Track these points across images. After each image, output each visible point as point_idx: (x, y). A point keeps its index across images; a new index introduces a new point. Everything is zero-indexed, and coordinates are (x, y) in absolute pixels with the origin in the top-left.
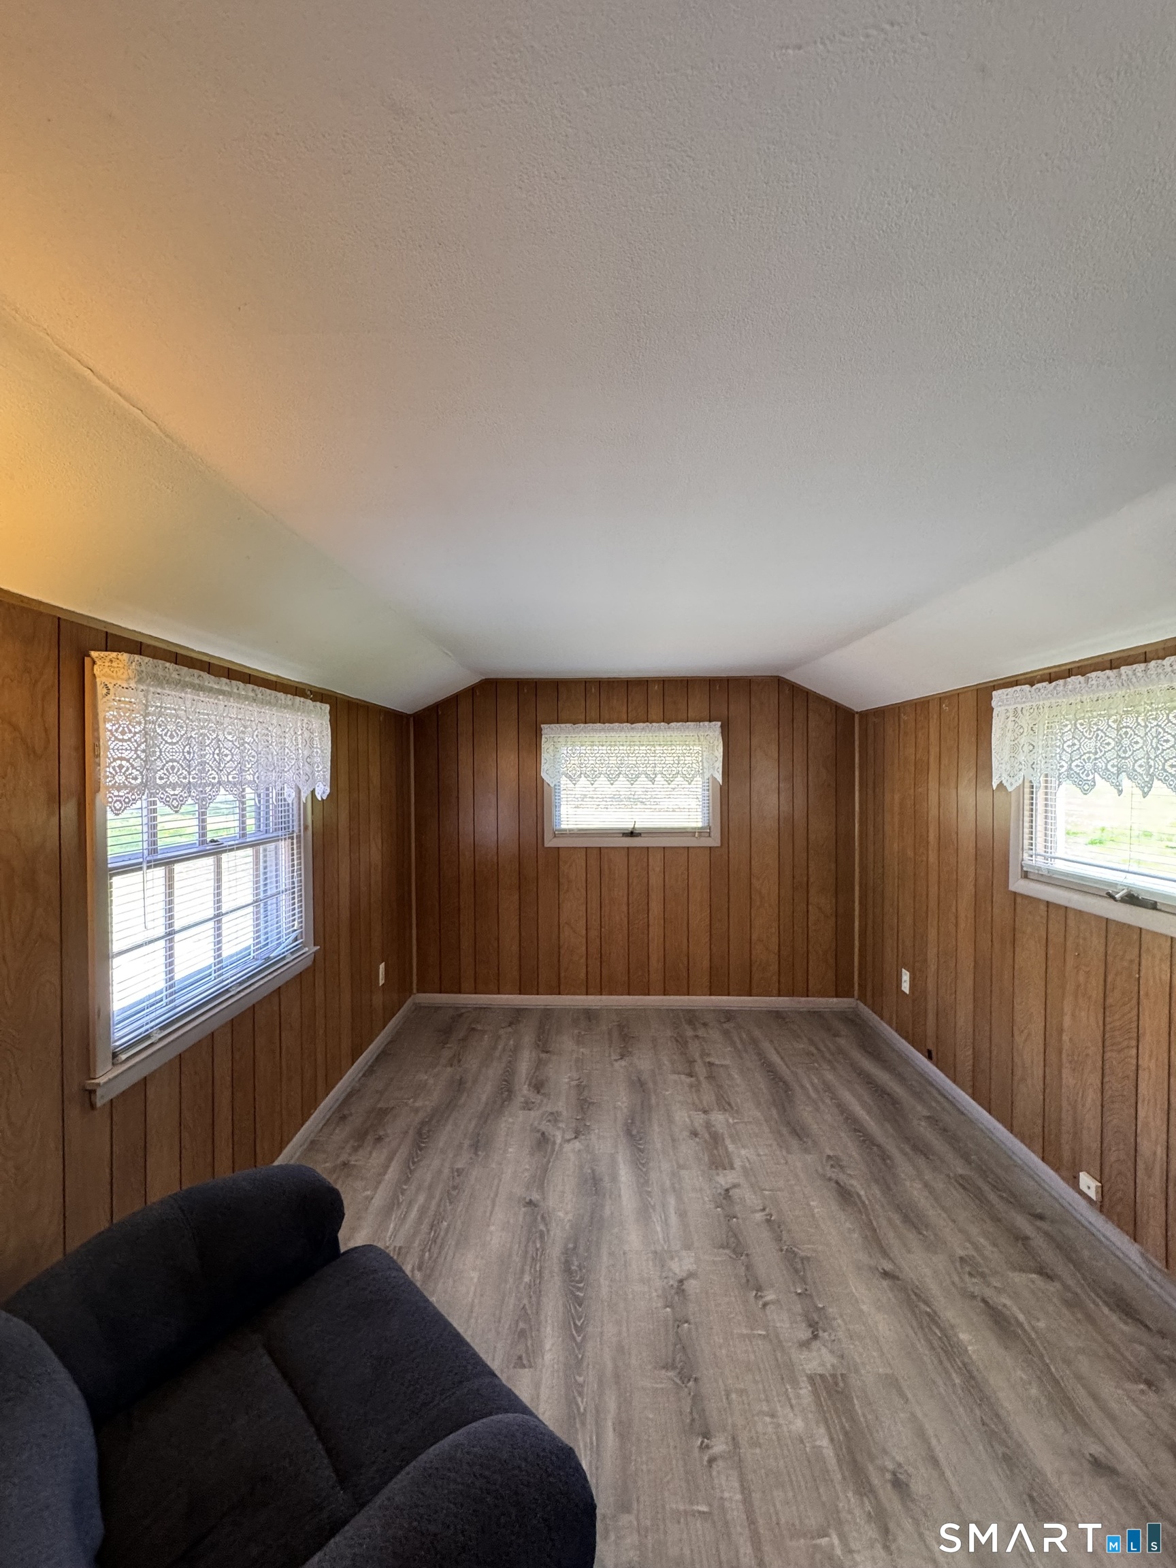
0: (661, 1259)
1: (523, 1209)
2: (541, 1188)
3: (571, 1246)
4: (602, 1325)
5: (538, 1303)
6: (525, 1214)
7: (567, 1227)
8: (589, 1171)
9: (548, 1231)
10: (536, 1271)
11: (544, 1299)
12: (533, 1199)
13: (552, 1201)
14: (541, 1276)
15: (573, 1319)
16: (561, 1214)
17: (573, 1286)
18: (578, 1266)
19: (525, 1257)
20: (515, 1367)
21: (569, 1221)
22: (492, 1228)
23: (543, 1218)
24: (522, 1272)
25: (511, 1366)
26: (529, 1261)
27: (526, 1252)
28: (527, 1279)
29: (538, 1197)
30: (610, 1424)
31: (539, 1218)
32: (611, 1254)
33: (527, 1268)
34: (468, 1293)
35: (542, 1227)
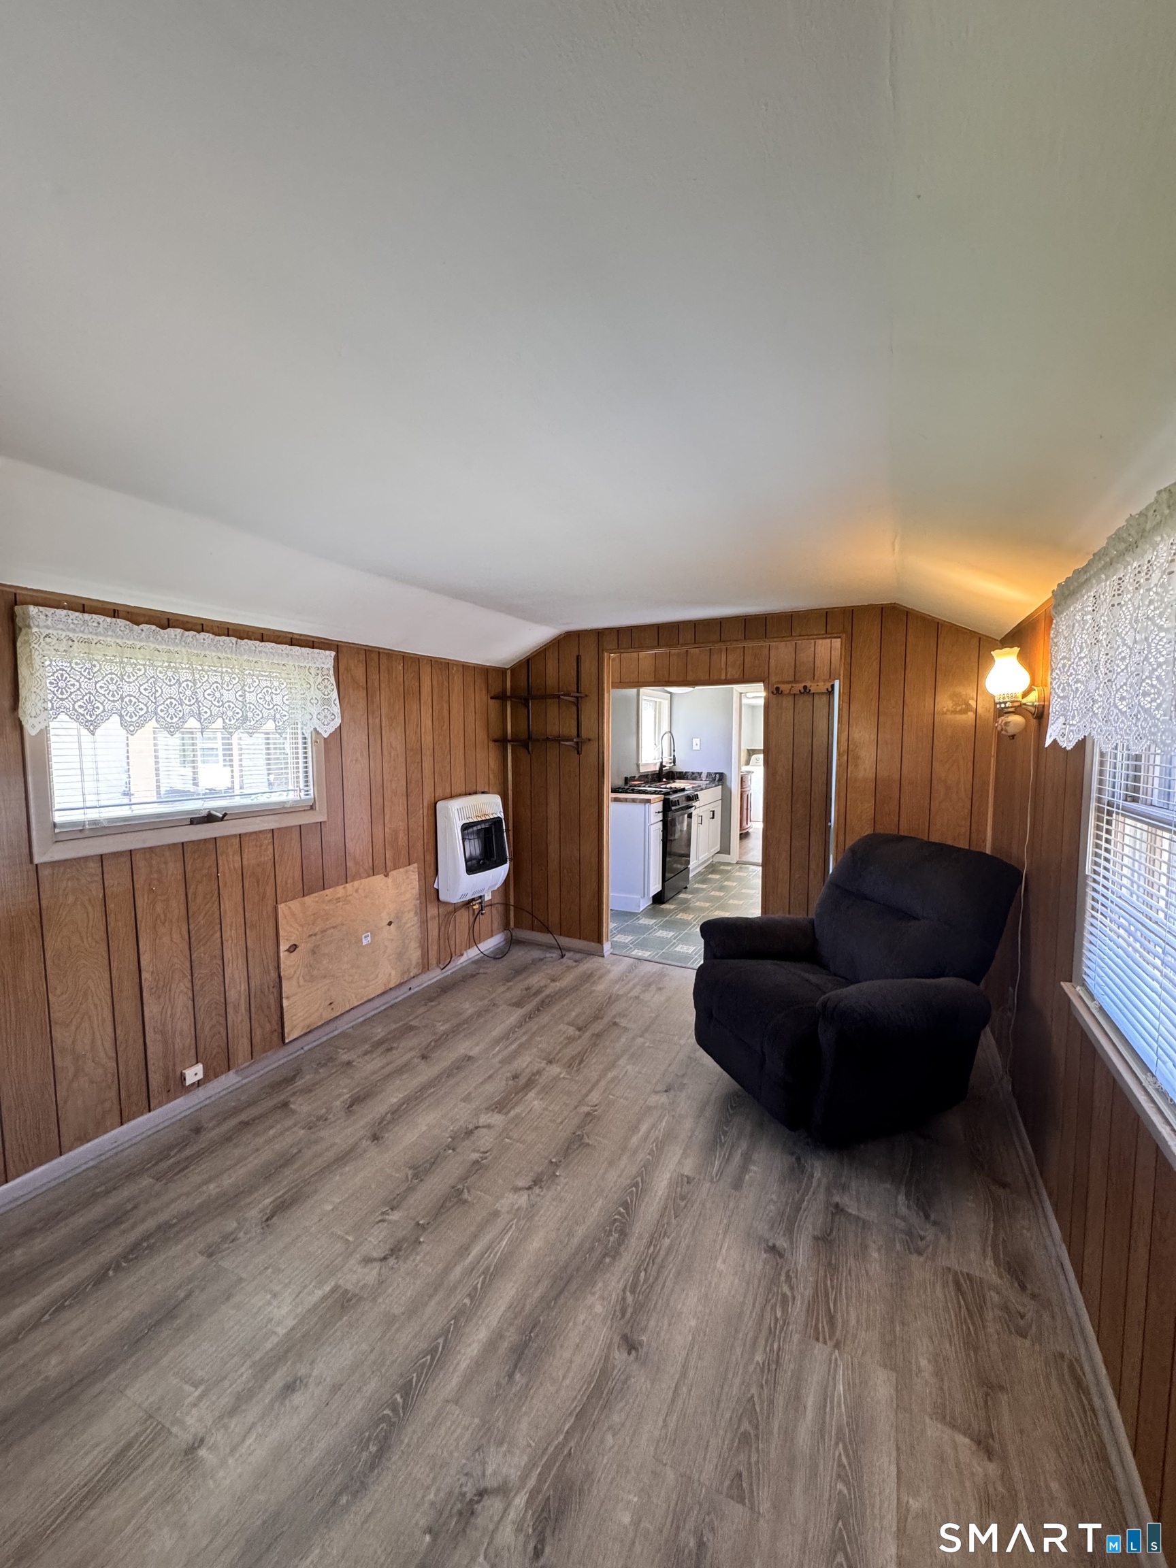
0: (531, 1211)
1: (644, 1338)
2: (604, 1373)
3: (607, 1260)
4: (615, 1182)
5: (662, 1215)
6: (644, 1330)
7: (600, 1284)
8: (517, 1376)
9: (624, 1291)
10: (655, 1246)
11: (656, 1216)
12: (625, 1355)
13: (602, 1334)
14: (652, 1237)
15: (637, 1193)
16: (599, 1309)
17: (624, 1217)
18: (612, 1235)
19: (662, 1266)
20: (694, 1178)
21: (593, 1294)
22: (693, 1323)
23: (623, 1312)
24: (670, 1249)
25: (696, 1180)
26: (658, 1260)
27: (659, 1272)
28: (667, 1241)
29: (616, 1354)
30: (641, 1133)
31: (628, 1315)
32: (570, 1234)
33: (662, 1253)
34: (729, 1248)
35: (630, 1298)
